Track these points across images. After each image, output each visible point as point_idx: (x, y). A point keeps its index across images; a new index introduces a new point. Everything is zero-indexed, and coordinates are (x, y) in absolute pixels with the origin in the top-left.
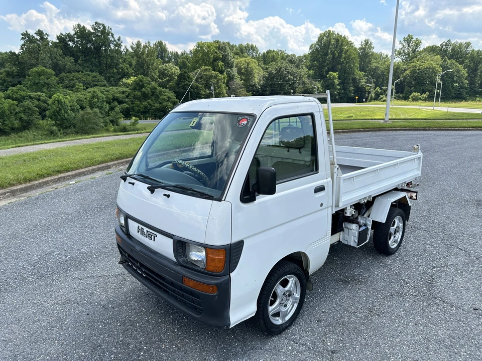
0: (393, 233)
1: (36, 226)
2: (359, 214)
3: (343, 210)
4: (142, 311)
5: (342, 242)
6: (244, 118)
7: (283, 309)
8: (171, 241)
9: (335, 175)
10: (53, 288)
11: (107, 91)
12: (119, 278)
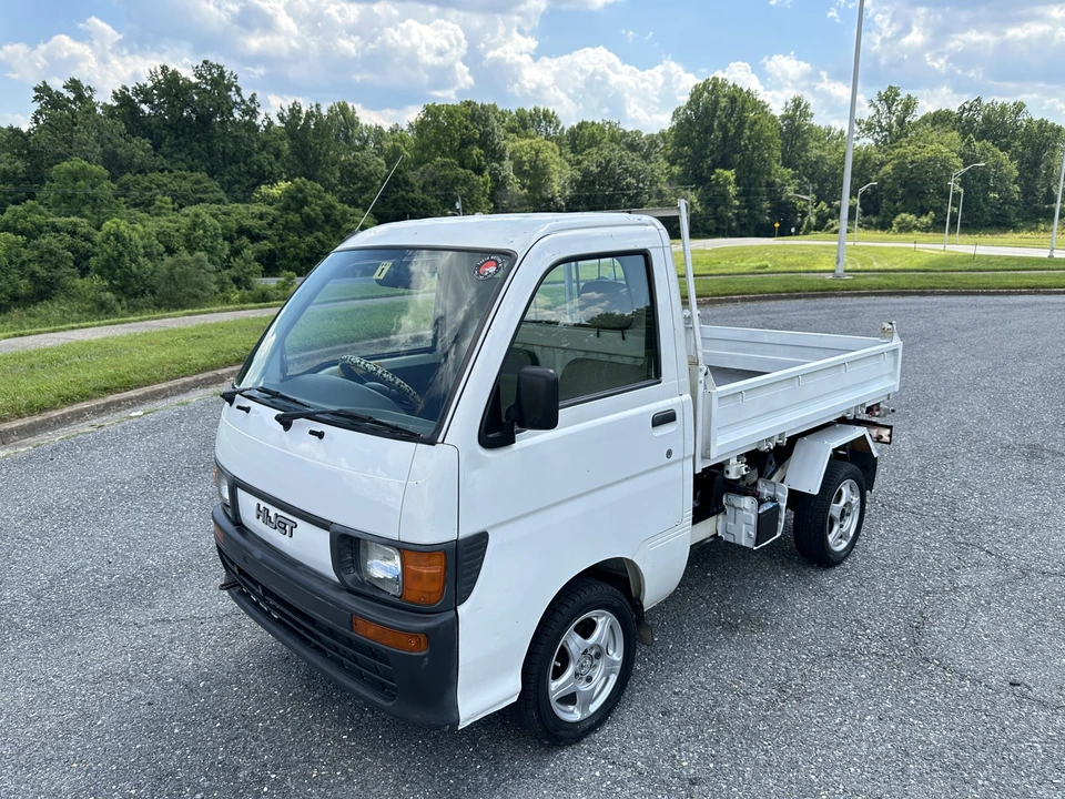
0: (838, 517)
1: (47, 511)
2: (760, 476)
3: (721, 467)
4: (271, 695)
5: (721, 537)
6: (490, 260)
7: (583, 687)
8: (325, 536)
9: (701, 388)
10: (78, 646)
11: (225, 214)
12: (227, 623)
